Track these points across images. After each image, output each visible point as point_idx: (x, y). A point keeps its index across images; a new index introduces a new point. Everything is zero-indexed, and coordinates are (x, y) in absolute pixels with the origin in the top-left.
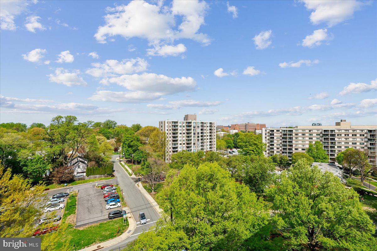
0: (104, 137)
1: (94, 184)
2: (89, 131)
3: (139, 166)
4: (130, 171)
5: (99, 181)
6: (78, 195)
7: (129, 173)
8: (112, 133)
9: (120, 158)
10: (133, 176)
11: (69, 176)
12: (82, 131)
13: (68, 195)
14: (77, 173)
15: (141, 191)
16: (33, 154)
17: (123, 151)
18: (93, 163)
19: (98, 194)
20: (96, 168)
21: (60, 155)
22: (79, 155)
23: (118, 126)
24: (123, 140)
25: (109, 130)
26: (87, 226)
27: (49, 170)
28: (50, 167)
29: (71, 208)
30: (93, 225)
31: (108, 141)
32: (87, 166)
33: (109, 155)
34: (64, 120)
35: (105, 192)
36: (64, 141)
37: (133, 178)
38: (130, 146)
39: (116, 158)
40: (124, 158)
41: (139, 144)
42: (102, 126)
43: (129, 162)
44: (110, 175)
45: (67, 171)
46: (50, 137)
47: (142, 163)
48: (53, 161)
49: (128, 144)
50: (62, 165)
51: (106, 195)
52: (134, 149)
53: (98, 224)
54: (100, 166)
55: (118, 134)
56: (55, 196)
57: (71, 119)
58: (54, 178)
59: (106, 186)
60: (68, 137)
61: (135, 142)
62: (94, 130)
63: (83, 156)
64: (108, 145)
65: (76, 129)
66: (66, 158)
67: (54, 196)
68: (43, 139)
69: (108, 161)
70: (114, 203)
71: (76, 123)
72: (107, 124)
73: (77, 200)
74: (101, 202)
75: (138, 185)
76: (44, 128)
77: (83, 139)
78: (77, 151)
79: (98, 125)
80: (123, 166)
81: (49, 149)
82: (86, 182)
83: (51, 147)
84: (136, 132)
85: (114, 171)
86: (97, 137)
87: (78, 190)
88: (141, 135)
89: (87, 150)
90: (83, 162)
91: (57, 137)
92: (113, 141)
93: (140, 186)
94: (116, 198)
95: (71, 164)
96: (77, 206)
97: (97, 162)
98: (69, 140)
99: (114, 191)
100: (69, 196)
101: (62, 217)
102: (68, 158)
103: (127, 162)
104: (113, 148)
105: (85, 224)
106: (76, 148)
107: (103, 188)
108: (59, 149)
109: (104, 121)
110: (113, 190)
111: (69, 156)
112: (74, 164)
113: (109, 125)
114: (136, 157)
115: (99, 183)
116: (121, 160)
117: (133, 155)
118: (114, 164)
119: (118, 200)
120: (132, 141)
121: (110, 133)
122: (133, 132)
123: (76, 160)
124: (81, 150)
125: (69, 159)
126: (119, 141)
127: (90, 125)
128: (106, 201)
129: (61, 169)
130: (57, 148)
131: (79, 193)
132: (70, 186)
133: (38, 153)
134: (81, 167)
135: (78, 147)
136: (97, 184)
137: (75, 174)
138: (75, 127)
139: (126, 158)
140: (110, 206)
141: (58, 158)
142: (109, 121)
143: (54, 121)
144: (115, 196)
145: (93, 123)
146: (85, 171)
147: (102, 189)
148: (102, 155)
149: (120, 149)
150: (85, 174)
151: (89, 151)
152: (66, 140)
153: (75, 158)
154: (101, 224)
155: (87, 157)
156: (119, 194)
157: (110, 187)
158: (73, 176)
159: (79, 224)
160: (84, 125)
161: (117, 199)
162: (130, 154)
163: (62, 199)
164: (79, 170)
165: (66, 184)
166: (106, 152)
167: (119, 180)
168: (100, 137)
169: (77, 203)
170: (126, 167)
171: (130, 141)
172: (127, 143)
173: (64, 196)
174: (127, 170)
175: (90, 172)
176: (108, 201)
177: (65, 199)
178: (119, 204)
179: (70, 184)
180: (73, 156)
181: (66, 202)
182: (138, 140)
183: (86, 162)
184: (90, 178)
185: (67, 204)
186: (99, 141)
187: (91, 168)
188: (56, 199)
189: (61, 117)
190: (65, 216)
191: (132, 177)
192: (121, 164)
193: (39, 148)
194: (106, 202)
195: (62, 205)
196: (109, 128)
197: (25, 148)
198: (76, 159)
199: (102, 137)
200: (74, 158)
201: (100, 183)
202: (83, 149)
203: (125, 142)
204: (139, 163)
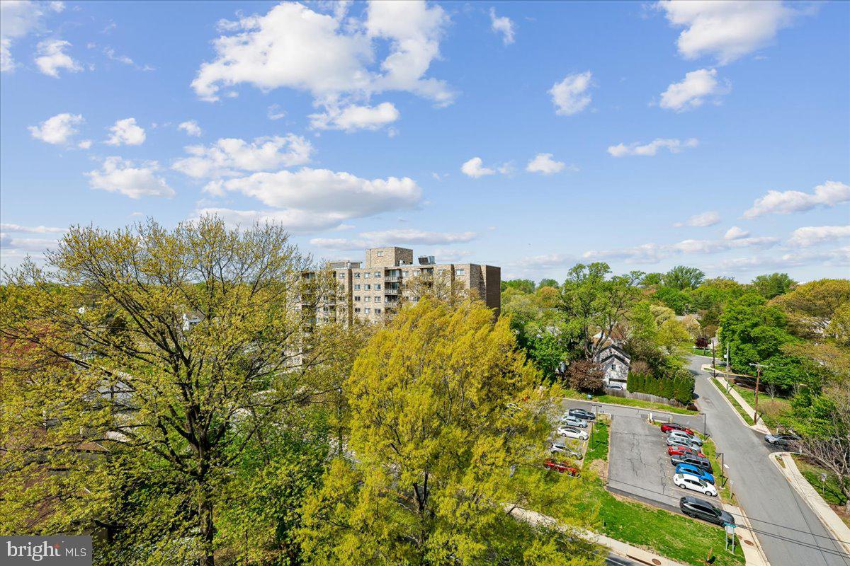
0: (667, 308)
1: (644, 413)
2: (634, 294)
3: (785, 405)
4: (751, 412)
5: (657, 410)
6: (612, 426)
7: (744, 415)
8: (691, 299)
9: (714, 367)
10: (760, 427)
11: (595, 382)
12: (620, 294)
13: (594, 418)
14: (610, 380)
15: (794, 483)
16: (543, 331)
17: (724, 348)
18: (644, 365)
19: (654, 439)
20: (649, 378)
21: (580, 337)
22: (613, 342)
23: (708, 281)
24: (724, 320)
25: (683, 292)
26: (629, 499)
27: (565, 362)
28: (564, 356)
29: (599, 445)
30: (644, 505)
31: (680, 318)
32: (630, 369)
33: (682, 354)
34: (587, 271)
35: (671, 442)
36: (586, 313)
37: (759, 434)
38: (746, 339)
39: (700, 364)
40: (728, 369)
41: (782, 334)
42: (663, 283)
43: (746, 382)
44: (685, 405)
45: (591, 371)
46: (565, 304)
47: (798, 396)
48: (571, 347)
49: (743, 332)
50: (583, 356)
51: (675, 449)
52: (763, 347)
53: (655, 509)
54: (658, 375)
55: (707, 303)
56: (573, 412)
57: (598, 269)
58: (571, 379)
59: (674, 428)
60: (594, 304)
61: (768, 328)
62: (644, 293)
63: (620, 346)
64: (679, 329)
65: (608, 288)
66: (590, 343)
67: (572, 410)
68: (556, 307)
69: (678, 368)
70: (696, 479)
71: (608, 277)
72: (677, 276)
73: (609, 433)
74: (661, 461)
75: (780, 460)
76: (558, 287)
77: (622, 312)
78: (610, 333)
79: (653, 279)
80: (724, 391)
81: (563, 324)
82: (628, 403)
83: (567, 321)
84: (772, 297)
85: (696, 397)
86: (652, 308)
87: (612, 416)
88: (791, 306)
89: (630, 335)
90: (622, 360)
91: (576, 304)
92: (693, 319)
93: (790, 467)
94: (704, 469)
95: (598, 358)
96: (609, 447)
97: (651, 366)
98: (596, 310)
99: (695, 448)
100: (595, 421)
101: (584, 455)
102: (594, 345)
103: (736, 381)
104: (692, 337)
105: (627, 494)
106: (608, 327)
107: (666, 428)
108: (578, 326)
109: (669, 270)
110: (694, 445)
111: (596, 342)
112: (603, 360)
113: (682, 279)
114: (773, 375)
115: (656, 414)
116: (717, 371)
117: (758, 366)
118: (697, 378)
119: (707, 476)
120: (755, 325)
121: (684, 298)
122: (759, 297)
123: (606, 353)
124: (617, 332)
125: (595, 349)
126: (710, 320)
127: (637, 281)
128: (675, 464)
129: (582, 365)
130: (575, 325)
131: (614, 422)
132: (597, 401)
133: (549, 329)
134: (617, 368)
135: (611, 326)
136: (651, 414)
137: (606, 380)
138: (606, 285)
139: (734, 371)
140: (686, 480)
141: (577, 343)
142: (681, 269)
143: (571, 274)
144: (698, 463)
145: (643, 276)
146: (626, 379)
147: (663, 430)
148: (663, 349)
149: (715, 343)
150: (624, 385)
151: (634, 337)
152: (591, 311)
153: (606, 348)
154: (660, 512)
155: (628, 350)
156: (712, 460)
157: (685, 433)
158: (603, 384)
159: (613, 485)
160: (623, 281)
161: (706, 473)
162: (750, 361)
163: (584, 422)
164: (614, 375)
165: (590, 396)
166: (675, 345)
167: (711, 422)
168: (658, 308)
169: (609, 439)
170: (734, 393)
171: (748, 323)
172: (739, 327)
173: (587, 418)
174: (736, 404)
175: (636, 384)
176: (679, 467)
177: (588, 424)
178: (710, 488)
179: (597, 399)
180: (602, 344)
181: (589, 429)
182: (779, 322)
183: (628, 361)
184: (636, 397)
185: (592, 434)
186: (656, 316)
187: (638, 375)
188: (573, 418)
189: (581, 267)
190: (590, 456)
191: (754, 427)
192: (717, 383)
193: (550, 322)
194: (675, 468)
195: (584, 434)
196: (682, 287)
197: (532, 319)
198: (608, 350)
199: (663, 309)
200: (603, 347)
201: (660, 415)
202: (622, 331)
203: (729, 324)
204: (784, 393)
